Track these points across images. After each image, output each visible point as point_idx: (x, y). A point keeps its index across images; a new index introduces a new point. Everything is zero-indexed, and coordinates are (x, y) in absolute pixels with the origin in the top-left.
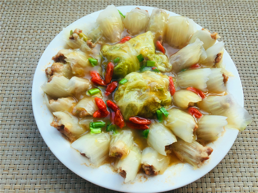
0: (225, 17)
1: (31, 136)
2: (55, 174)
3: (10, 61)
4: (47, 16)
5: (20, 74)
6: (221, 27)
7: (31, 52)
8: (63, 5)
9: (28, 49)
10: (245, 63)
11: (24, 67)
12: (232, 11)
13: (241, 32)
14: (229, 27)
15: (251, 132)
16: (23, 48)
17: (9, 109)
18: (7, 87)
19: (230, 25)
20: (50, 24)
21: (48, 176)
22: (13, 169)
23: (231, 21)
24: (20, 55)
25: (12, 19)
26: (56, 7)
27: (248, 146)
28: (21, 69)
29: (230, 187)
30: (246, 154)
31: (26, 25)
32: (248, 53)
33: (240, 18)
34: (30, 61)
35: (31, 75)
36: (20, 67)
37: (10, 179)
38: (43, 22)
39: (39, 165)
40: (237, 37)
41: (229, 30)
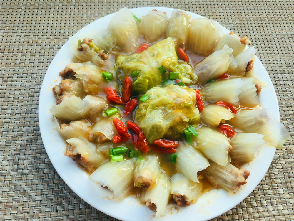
0: (252, 15)
1: (40, 167)
2: (71, 209)
3: (8, 78)
4: (48, 22)
5: (21, 94)
6: (248, 28)
7: (32, 66)
8: (65, 7)
9: (28, 62)
10: (277, 69)
11: (25, 85)
12: (259, 8)
13: (270, 33)
14: (257, 28)
15: (288, 148)
16: (21, 61)
17: (12, 136)
18: (6, 110)
19: (258, 25)
20: (51, 31)
21: (63, 212)
22: (23, 208)
23: (259, 21)
24: (19, 70)
25: (5, 27)
26: (58, 10)
27: (285, 163)
28: (22, 87)
29: (268, 211)
30: (283, 173)
31: (23, 34)
32: (280, 57)
33: (269, 16)
34: (31, 78)
35: (35, 94)
36: (21, 85)
37: (20, 219)
38: (43, 30)
39: (52, 200)
40: (266, 38)
41: (258, 31)
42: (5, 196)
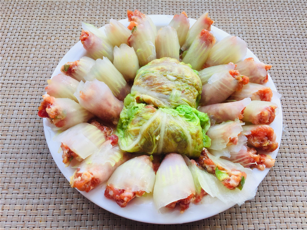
0: (261, 21)
1: (44, 152)
2: (71, 193)
3: (21, 70)
4: (62, 21)
5: (31, 84)
6: (256, 33)
7: (45, 60)
8: (79, 9)
9: (41, 57)
10: (284, 71)
11: (37, 77)
12: (268, 14)
13: (279, 38)
14: (266, 33)
15: (290, 148)
16: (35, 56)
17: (20, 123)
18: (17, 99)
19: (267, 30)
20: (65, 30)
21: (63, 195)
22: (24, 188)
23: (268, 26)
24: (31, 64)
25: (22, 24)
26: (72, 11)
27: (287, 162)
28: (33, 79)
29: (267, 207)
30: (285, 171)
31: (38, 32)
32: (287, 61)
33: (278, 23)
34: (43, 71)
35: (44, 85)
36: (32, 77)
37: (21, 198)
38: (57, 28)
39: (53, 183)
40: (274, 43)
41: (266, 36)
42: (8, 177)
